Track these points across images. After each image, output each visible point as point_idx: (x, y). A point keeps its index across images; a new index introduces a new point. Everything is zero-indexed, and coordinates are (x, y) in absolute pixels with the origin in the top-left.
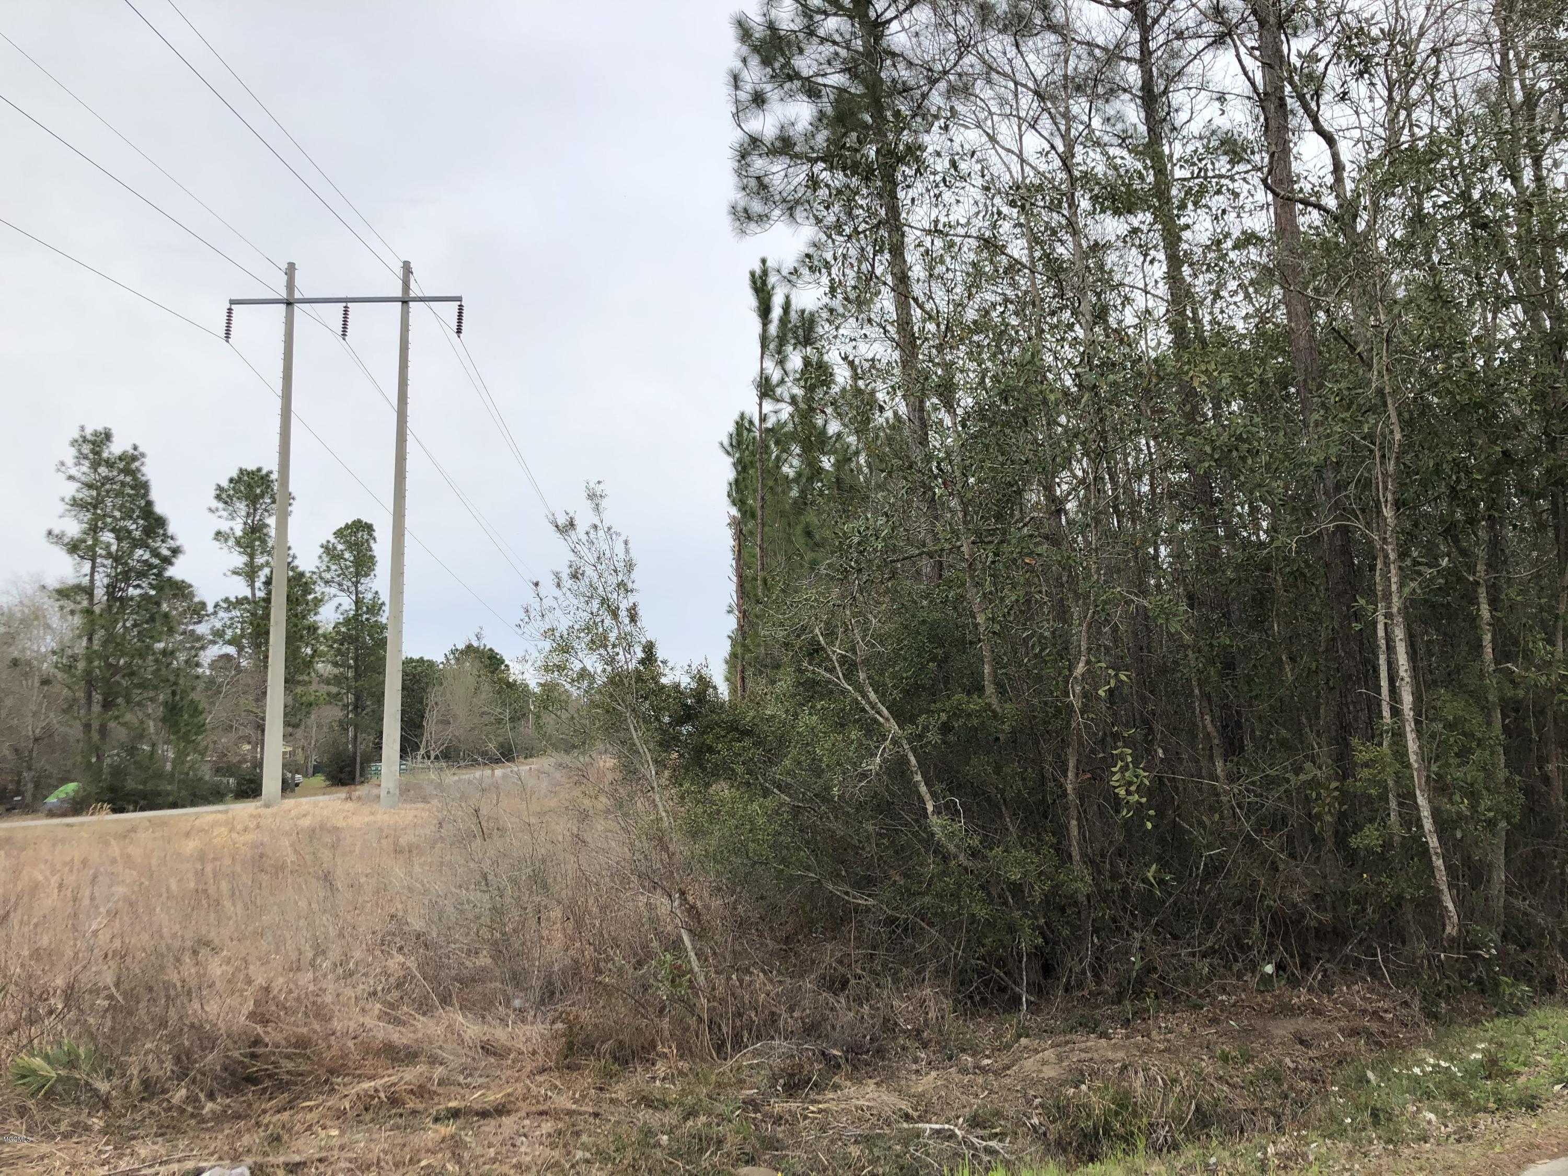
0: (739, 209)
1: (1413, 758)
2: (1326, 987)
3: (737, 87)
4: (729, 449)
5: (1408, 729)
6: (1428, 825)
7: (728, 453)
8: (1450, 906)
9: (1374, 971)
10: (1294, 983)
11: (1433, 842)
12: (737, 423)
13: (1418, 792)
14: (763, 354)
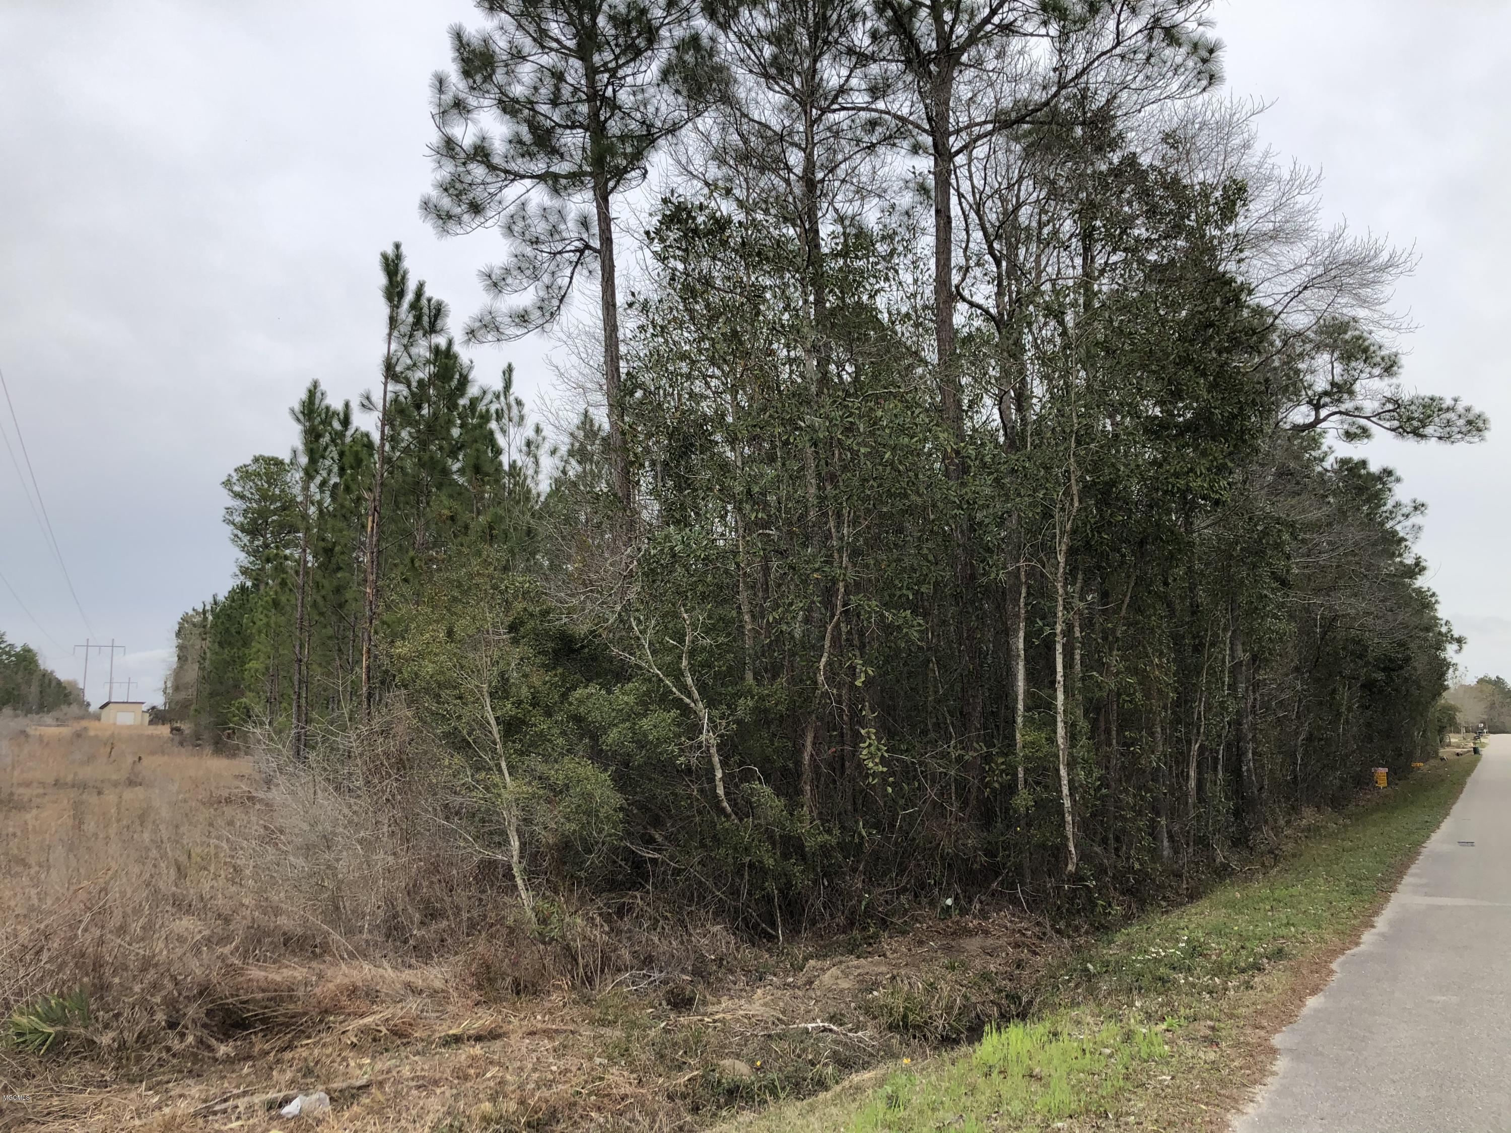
0: (431, 205)
1: (1060, 741)
2: (984, 915)
3: (441, 91)
4: (301, 417)
5: (1059, 719)
6: (1065, 791)
7: (298, 420)
8: (1073, 849)
9: (1015, 901)
10: (964, 912)
11: (1067, 803)
12: (310, 391)
13: (1061, 767)
14: (390, 335)
